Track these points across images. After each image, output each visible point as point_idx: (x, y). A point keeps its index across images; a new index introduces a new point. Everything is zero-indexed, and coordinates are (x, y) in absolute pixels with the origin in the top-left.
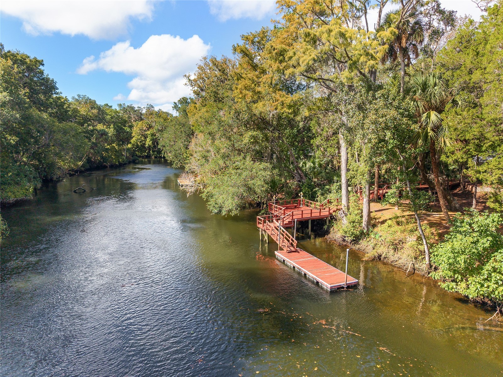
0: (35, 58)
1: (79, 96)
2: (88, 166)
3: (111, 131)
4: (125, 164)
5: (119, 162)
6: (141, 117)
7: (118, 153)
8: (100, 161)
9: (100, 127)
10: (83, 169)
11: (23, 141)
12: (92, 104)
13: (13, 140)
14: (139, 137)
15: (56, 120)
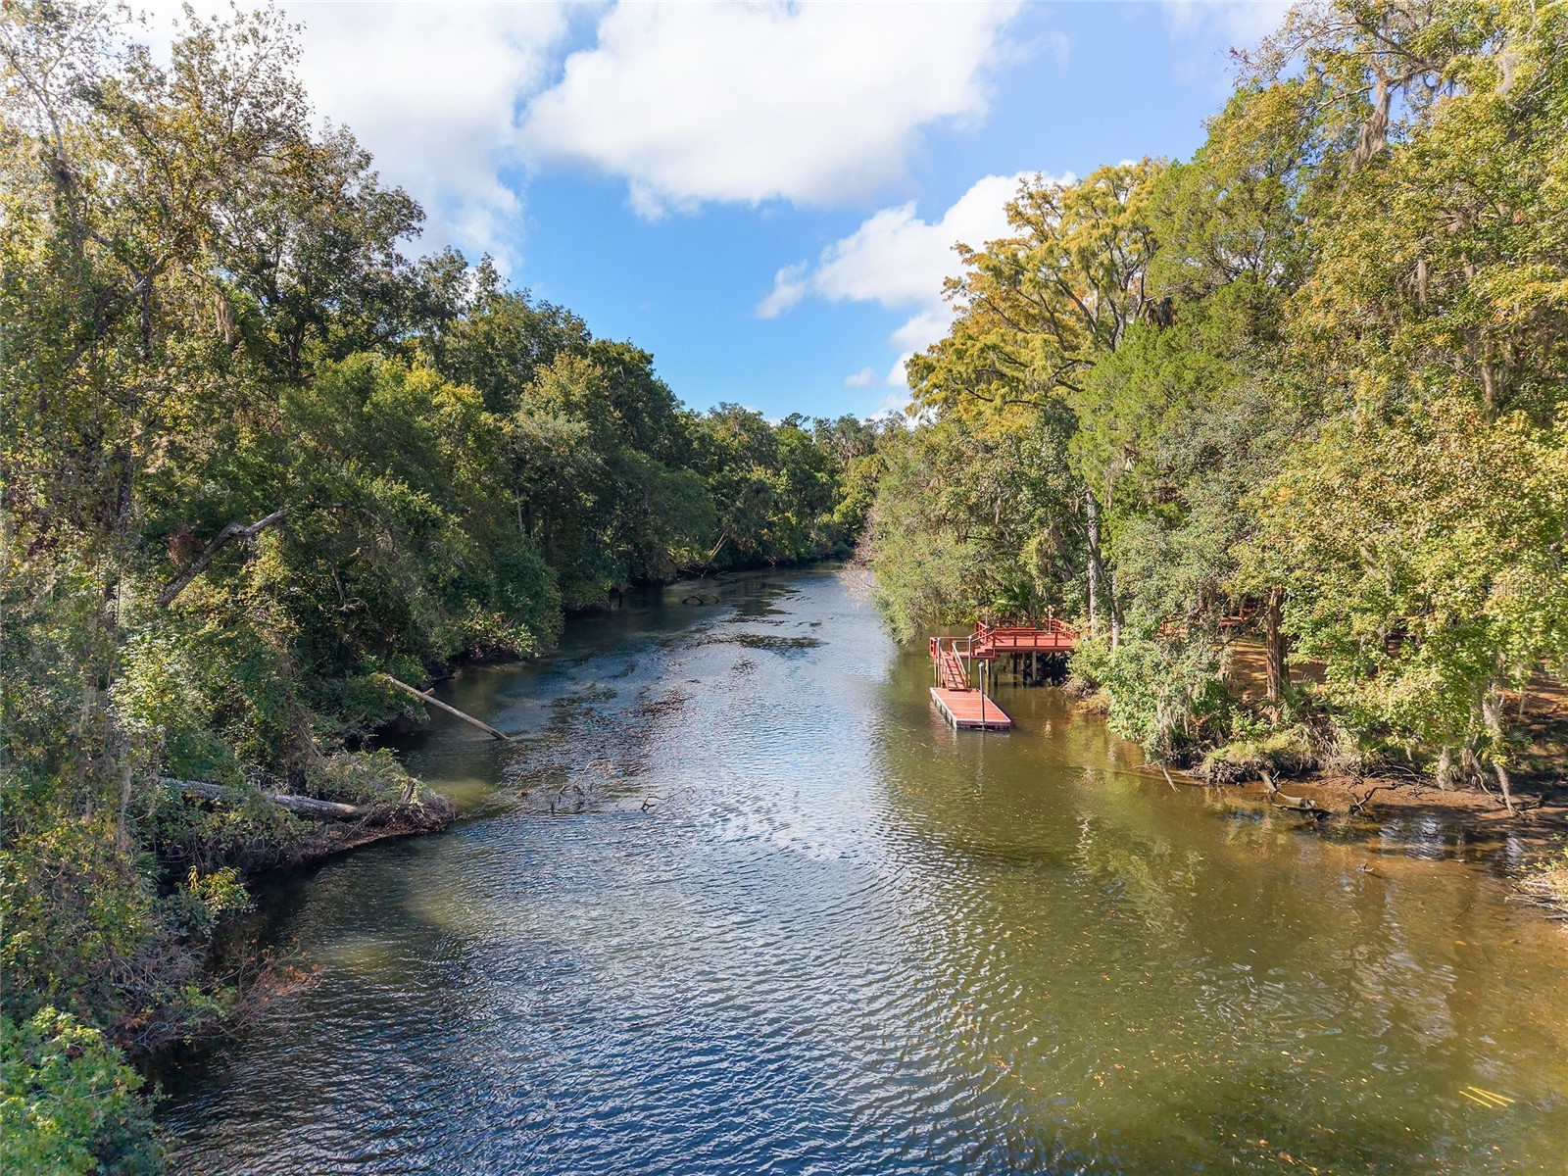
0: (641, 352)
1: (724, 405)
2: (728, 561)
3: (783, 482)
4: (814, 560)
5: (798, 554)
6: (870, 446)
7: (799, 535)
8: (757, 552)
9: (759, 473)
10: (716, 565)
11: (605, 503)
12: (749, 422)
13: (588, 500)
14: (860, 497)
15: (662, 464)
